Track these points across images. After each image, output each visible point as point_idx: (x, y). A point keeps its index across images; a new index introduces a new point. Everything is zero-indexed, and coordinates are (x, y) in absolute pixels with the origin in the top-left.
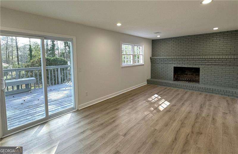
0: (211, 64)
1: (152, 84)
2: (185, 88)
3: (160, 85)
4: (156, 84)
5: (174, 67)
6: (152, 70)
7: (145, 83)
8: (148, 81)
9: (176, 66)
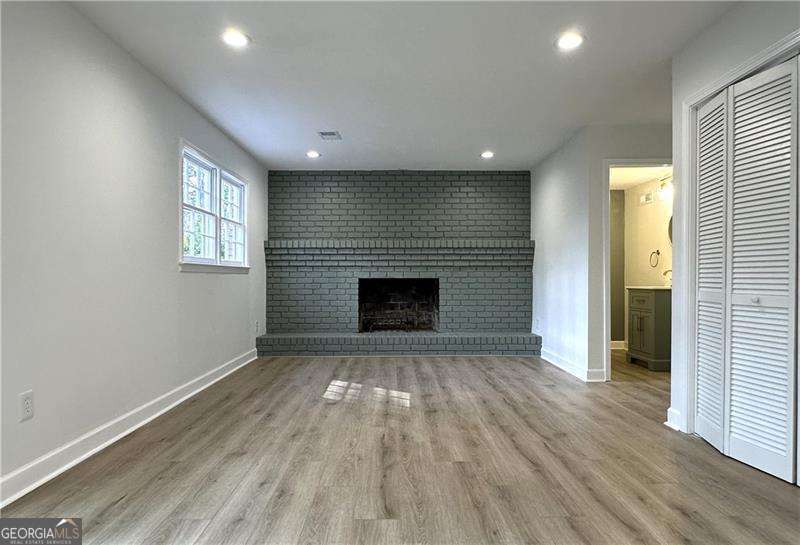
0: (467, 264)
1: (281, 353)
2: (407, 347)
3: (316, 353)
4: (299, 352)
5: (360, 280)
6: (270, 296)
7: (250, 355)
8: (260, 342)
9: (366, 276)
